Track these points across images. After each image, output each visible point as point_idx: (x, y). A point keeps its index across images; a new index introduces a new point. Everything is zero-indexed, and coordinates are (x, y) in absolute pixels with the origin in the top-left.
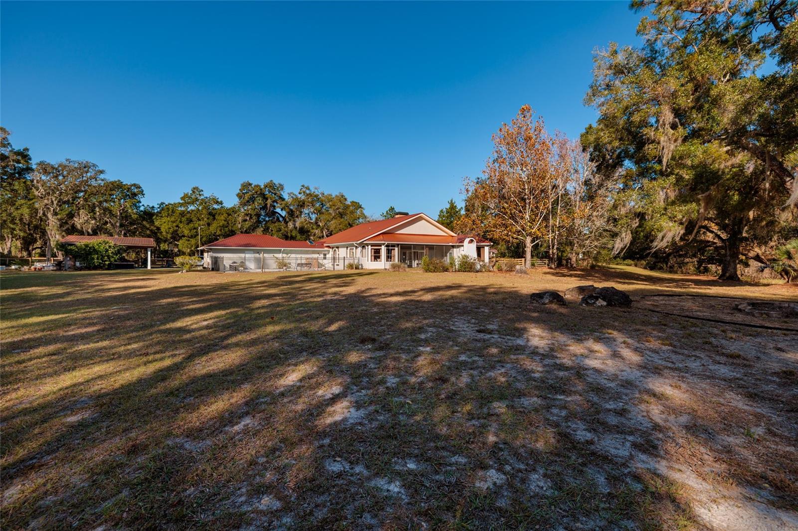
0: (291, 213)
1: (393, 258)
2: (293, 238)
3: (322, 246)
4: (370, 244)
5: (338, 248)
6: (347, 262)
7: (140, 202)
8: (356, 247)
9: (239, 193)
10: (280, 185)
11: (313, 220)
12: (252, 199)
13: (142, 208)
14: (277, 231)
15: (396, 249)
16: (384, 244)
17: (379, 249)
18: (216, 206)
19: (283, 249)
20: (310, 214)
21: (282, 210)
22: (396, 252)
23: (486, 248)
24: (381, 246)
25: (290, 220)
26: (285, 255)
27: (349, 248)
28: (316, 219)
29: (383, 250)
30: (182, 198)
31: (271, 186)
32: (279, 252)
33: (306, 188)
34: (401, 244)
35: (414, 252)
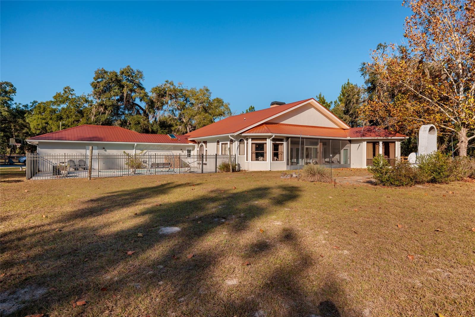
0: (151, 104)
1: (280, 156)
2: (153, 132)
3: (186, 141)
4: (250, 136)
5: (205, 142)
6: (220, 162)
7: (13, 100)
8: (232, 141)
9: (93, 82)
10: (139, 72)
11: (178, 117)
12: (107, 89)
13: (14, 106)
14: (136, 124)
15: (285, 143)
16: (270, 137)
17: (263, 144)
18: (86, 105)
19: (136, 144)
20: (174, 111)
21: (141, 100)
22: (284, 148)
23: (396, 142)
24: (265, 139)
25: (150, 112)
26: (138, 152)
27: (220, 143)
28: (180, 115)
29: (269, 145)
30: (55, 97)
31: (128, 73)
32: (132, 147)
33: (170, 84)
34: (291, 137)
35: (307, 149)
